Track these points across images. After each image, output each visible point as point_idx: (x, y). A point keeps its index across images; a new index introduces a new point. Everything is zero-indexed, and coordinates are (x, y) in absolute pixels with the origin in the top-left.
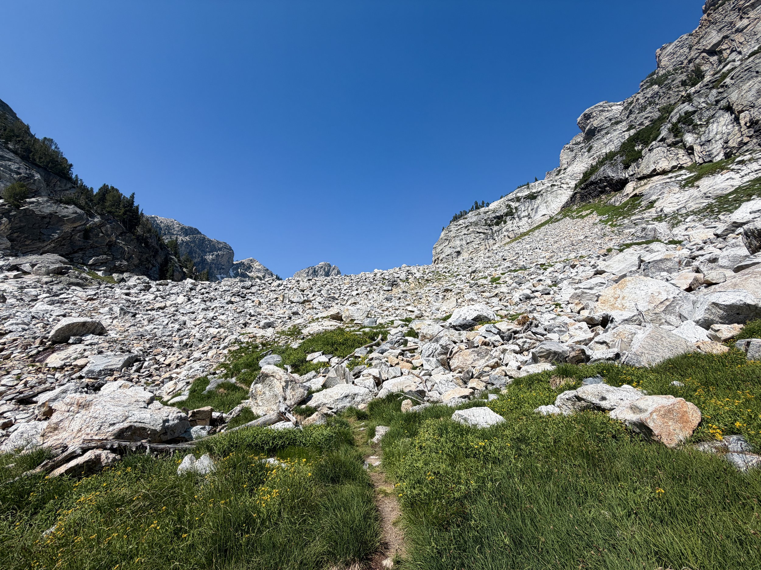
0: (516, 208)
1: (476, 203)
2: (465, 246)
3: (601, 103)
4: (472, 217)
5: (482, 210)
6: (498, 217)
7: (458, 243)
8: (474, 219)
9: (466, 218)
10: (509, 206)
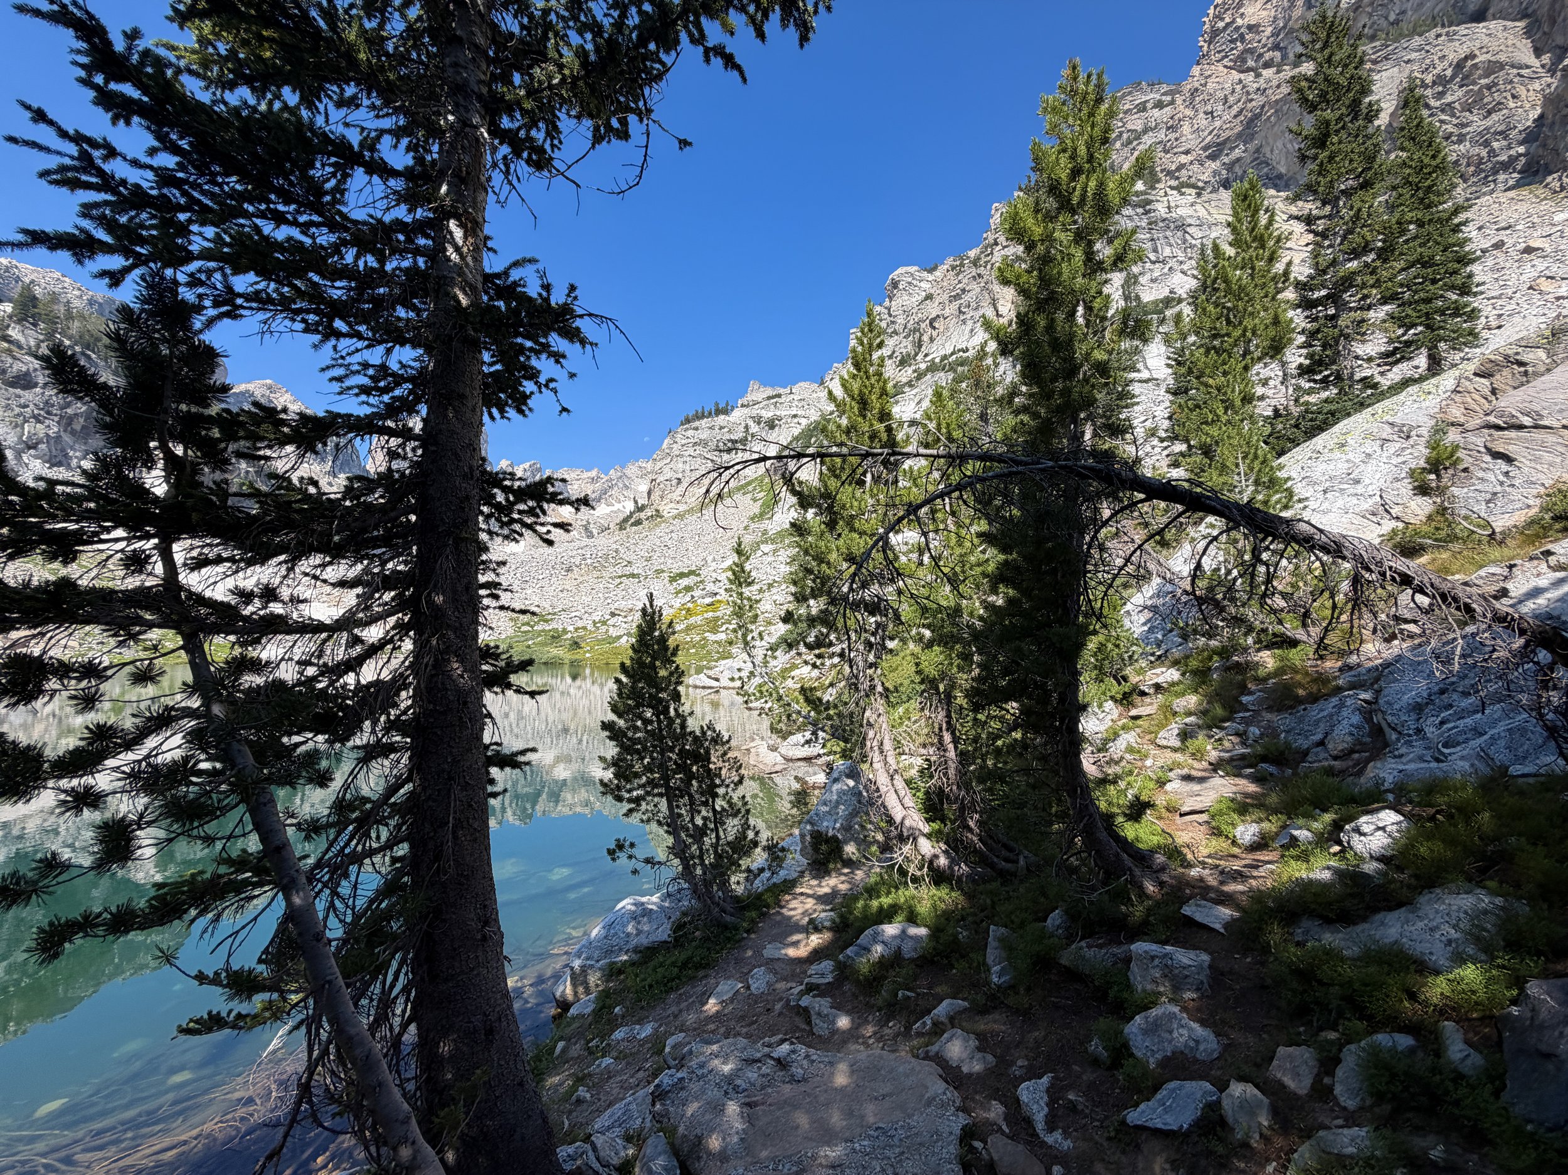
0: (753, 436)
1: (717, 404)
2: (688, 473)
3: (913, 269)
4: (704, 429)
5: (721, 419)
6: (730, 440)
7: (681, 465)
8: (704, 435)
9: (696, 429)
10: (747, 427)
